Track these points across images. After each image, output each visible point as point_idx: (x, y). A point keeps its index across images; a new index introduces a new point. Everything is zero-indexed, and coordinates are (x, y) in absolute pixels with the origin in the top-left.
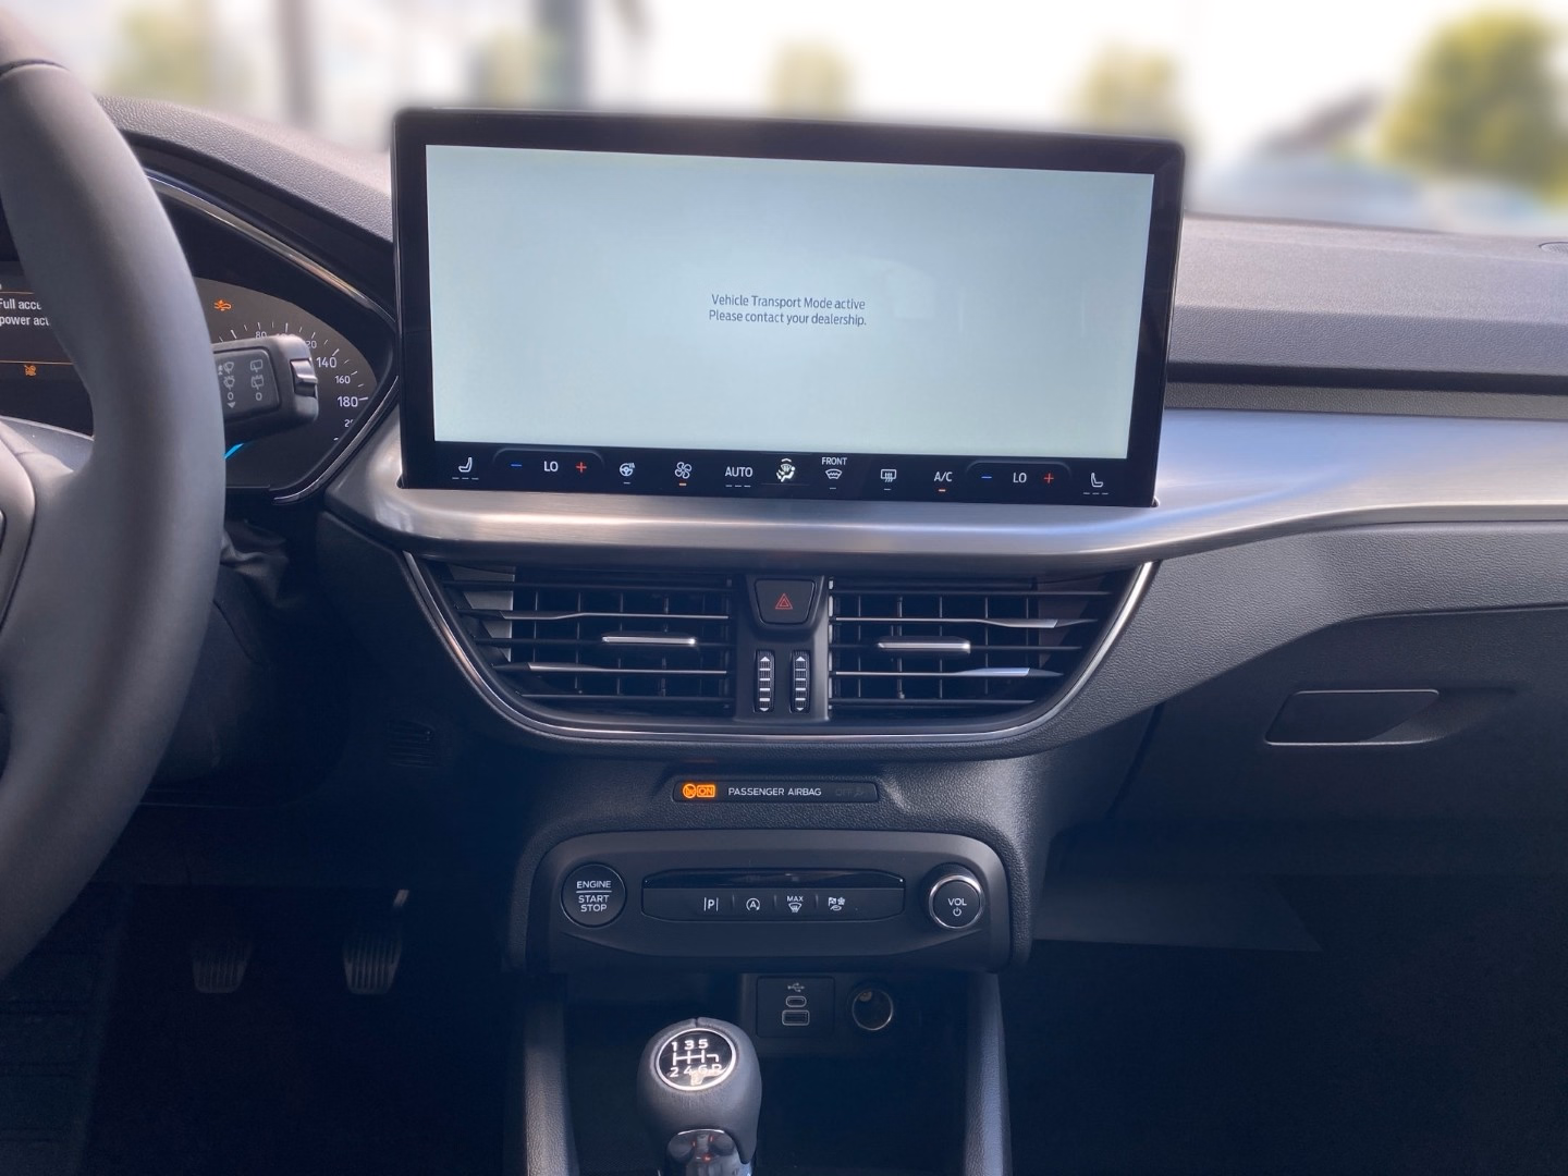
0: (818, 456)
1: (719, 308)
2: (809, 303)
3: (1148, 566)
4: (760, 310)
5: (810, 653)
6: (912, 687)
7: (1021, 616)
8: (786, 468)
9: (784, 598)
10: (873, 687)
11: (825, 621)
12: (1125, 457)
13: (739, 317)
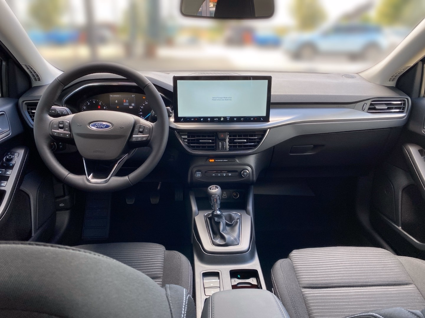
0: (226, 117)
1: (213, 99)
2: (225, 98)
3: (269, 130)
4: (218, 99)
5: (226, 142)
6: (239, 146)
7: (253, 137)
8: (222, 118)
9: (222, 135)
10: (234, 146)
11: (227, 138)
12: (265, 116)
13: (216, 100)
